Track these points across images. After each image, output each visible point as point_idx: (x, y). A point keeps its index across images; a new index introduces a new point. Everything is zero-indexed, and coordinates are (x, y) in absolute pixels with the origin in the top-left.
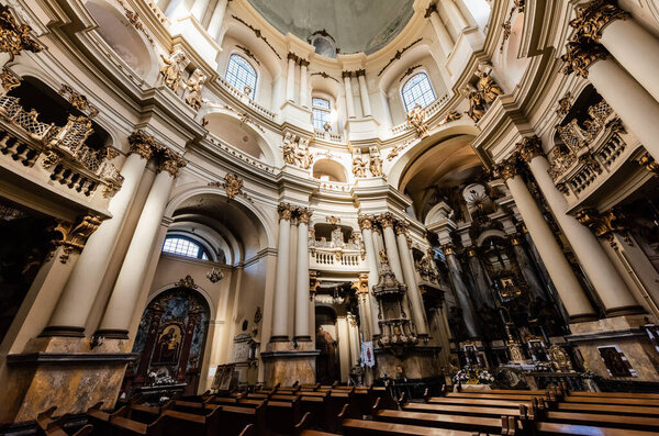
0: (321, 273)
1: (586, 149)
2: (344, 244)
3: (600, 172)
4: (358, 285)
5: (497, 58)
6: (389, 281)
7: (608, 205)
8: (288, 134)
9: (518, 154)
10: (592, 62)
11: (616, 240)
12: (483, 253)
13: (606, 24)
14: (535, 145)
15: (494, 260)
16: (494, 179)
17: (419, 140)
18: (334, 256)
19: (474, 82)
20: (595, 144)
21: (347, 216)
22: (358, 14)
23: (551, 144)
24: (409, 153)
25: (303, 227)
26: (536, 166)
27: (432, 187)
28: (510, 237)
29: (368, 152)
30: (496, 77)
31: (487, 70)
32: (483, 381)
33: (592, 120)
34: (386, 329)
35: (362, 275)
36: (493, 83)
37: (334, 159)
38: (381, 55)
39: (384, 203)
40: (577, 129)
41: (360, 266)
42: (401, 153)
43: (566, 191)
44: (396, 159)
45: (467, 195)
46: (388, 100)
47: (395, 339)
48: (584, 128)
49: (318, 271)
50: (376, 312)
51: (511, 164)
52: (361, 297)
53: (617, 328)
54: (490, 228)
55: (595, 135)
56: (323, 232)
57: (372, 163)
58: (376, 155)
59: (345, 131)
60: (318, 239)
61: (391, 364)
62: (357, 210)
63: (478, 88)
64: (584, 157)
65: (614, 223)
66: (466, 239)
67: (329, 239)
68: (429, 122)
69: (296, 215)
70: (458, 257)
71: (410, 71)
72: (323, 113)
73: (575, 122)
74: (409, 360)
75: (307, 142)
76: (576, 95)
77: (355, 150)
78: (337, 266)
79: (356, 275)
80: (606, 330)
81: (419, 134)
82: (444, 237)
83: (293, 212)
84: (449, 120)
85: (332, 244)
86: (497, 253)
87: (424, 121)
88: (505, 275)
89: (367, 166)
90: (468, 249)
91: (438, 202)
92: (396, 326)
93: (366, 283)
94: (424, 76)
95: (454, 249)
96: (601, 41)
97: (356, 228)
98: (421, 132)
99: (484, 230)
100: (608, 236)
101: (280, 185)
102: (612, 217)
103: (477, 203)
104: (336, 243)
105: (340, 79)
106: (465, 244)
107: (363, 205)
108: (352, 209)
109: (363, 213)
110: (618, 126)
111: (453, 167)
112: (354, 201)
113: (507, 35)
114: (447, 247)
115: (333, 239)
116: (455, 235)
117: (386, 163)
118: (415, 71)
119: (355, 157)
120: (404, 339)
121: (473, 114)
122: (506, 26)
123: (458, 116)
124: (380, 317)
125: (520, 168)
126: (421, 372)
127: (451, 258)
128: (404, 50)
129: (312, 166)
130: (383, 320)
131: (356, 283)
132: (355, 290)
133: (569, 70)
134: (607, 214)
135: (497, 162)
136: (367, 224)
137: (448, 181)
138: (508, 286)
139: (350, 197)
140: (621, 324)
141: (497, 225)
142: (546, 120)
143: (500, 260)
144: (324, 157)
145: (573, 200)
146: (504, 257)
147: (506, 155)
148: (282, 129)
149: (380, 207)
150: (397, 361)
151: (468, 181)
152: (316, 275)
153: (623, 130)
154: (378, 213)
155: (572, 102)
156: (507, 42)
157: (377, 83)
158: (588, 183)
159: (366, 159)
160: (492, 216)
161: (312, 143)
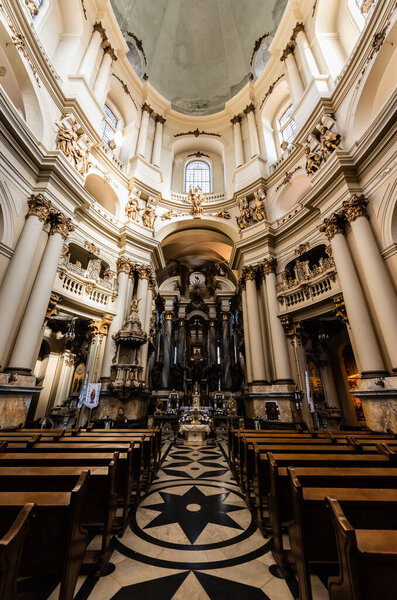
0: (64, 301)
1: (307, 282)
2: (99, 279)
3: (308, 298)
4: (98, 325)
5: (272, 192)
6: (136, 329)
7: (299, 319)
8: (71, 116)
9: (263, 266)
10: (337, 233)
11: (295, 340)
12: (189, 325)
13: (359, 216)
14: (273, 265)
15: (193, 332)
16: (219, 275)
17: (191, 217)
18: (84, 288)
19: (250, 198)
20: (314, 280)
21: (109, 251)
22: (178, 63)
23: (282, 269)
24: (179, 223)
25: (57, 239)
26: (269, 279)
27: (175, 261)
28: (211, 320)
29: (146, 201)
30: (266, 206)
31: (263, 196)
32: (203, 422)
33: (319, 265)
34: (121, 374)
35: (108, 316)
36: (263, 208)
37: (111, 184)
38: (183, 119)
39: (148, 256)
40: (307, 267)
41: (108, 307)
42: (174, 220)
43: (282, 302)
44: (167, 222)
45: (193, 279)
46: (174, 164)
47: (128, 383)
48: (311, 268)
49: (61, 297)
50: (111, 356)
51: (254, 271)
52: (98, 338)
53: (280, 391)
54: (200, 309)
55: (315, 276)
56: (79, 256)
57: (147, 213)
58: (153, 207)
59: (129, 164)
60: (73, 261)
61: (113, 407)
62: (119, 250)
63: (251, 206)
64: (304, 286)
65: (298, 330)
66: (182, 310)
67: (85, 267)
68: (206, 207)
69: (54, 221)
70: (173, 324)
71: (199, 155)
72: (108, 127)
73: (307, 262)
74: (130, 404)
75: (91, 144)
76: (312, 247)
77: (135, 190)
78: (84, 298)
79: (101, 315)
80: (274, 392)
81: (194, 212)
82: (169, 305)
83: (51, 215)
84: (220, 215)
85: (86, 273)
86: (197, 328)
87: (203, 204)
88: (197, 345)
89: (142, 213)
90: (181, 320)
91: (175, 275)
92: (132, 371)
93: (108, 325)
94: (207, 167)
95: (173, 317)
96: (352, 223)
97: (113, 268)
98: (196, 212)
99: (195, 309)
100: (291, 337)
101: (44, 171)
102: (299, 326)
103: (197, 287)
104: (90, 274)
105: (140, 109)
106: (180, 315)
107: (128, 248)
108: (114, 246)
109: (127, 256)
110: (333, 275)
111: (196, 253)
112: (119, 239)
113: (286, 181)
114: (170, 313)
115: (89, 268)
116: (177, 305)
117: (158, 220)
118: (203, 158)
119: (133, 196)
120: (137, 384)
121: (242, 222)
122: (289, 176)
123: (227, 217)
124: (114, 361)
125: (258, 275)
126: (137, 415)
127: (169, 323)
128: (203, 133)
129: (86, 175)
130: (116, 363)
131: (97, 322)
132: (93, 328)
133: (323, 230)
134: (296, 323)
135: (246, 264)
136: (126, 269)
137: (185, 261)
138: (197, 354)
139: (117, 233)
140: (284, 389)
141: (205, 309)
142: (287, 252)
143: (197, 334)
144: (102, 176)
145: (284, 309)
146: (200, 332)
147: (254, 263)
148: (66, 104)
149: (143, 259)
150: (119, 404)
151: (197, 269)
152: (58, 300)
153: (334, 280)
154: (141, 262)
155: (308, 249)
156: (284, 186)
157: (171, 142)
158: (296, 302)
159: (142, 204)
160: (206, 301)
161: (94, 150)
